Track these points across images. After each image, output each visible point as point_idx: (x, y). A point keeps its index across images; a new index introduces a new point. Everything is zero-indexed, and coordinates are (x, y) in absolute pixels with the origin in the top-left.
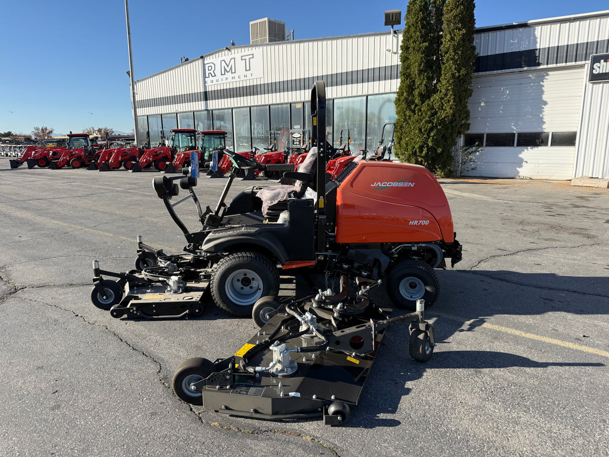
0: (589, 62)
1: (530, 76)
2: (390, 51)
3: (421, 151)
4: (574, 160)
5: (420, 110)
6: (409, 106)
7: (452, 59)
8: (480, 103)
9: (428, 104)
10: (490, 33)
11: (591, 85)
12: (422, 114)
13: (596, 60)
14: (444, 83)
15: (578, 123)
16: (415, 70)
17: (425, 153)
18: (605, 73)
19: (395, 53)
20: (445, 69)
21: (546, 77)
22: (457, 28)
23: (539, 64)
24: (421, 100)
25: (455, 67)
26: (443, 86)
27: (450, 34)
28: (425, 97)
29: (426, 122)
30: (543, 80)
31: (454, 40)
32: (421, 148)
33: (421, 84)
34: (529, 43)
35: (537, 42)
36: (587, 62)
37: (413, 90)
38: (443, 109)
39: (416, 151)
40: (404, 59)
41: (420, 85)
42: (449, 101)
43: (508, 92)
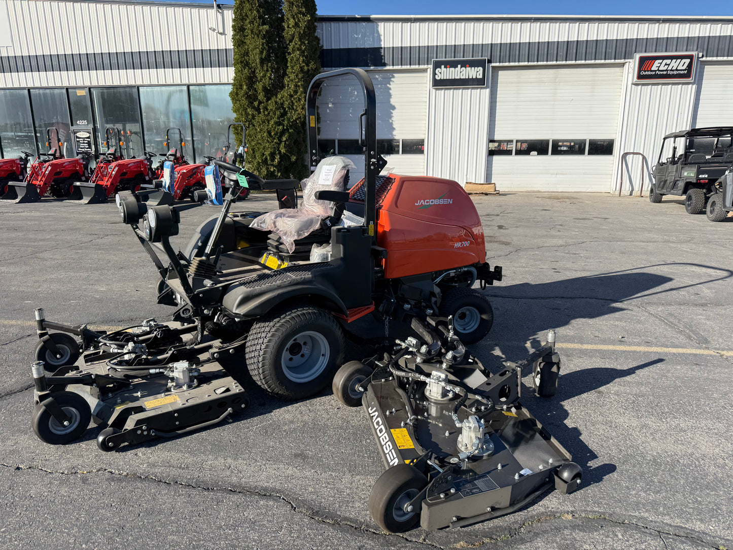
0: (431, 66)
1: (377, 77)
2: (214, 30)
3: (273, 159)
4: (424, 168)
5: (266, 108)
6: (251, 104)
7: (298, 49)
8: (328, 104)
9: (276, 102)
10: (332, 24)
11: (434, 90)
12: (269, 114)
13: (437, 65)
14: (292, 77)
15: (425, 131)
16: (255, 58)
17: (278, 161)
18: (447, 79)
19: (221, 34)
20: (291, 60)
21: (392, 79)
22: (300, 13)
23: (385, 65)
24: (265, 96)
25: (303, 60)
26: (292, 80)
27: (294, 19)
28: (270, 93)
29: (276, 123)
30: (390, 82)
31: (299, 27)
32: (272, 155)
33: (265, 77)
34: (374, 40)
35: (381, 40)
36: (429, 66)
37: (254, 83)
38: (293, 109)
39: (266, 159)
40: (239, 42)
41: (263, 77)
42: (299, 100)
43: (356, 93)
